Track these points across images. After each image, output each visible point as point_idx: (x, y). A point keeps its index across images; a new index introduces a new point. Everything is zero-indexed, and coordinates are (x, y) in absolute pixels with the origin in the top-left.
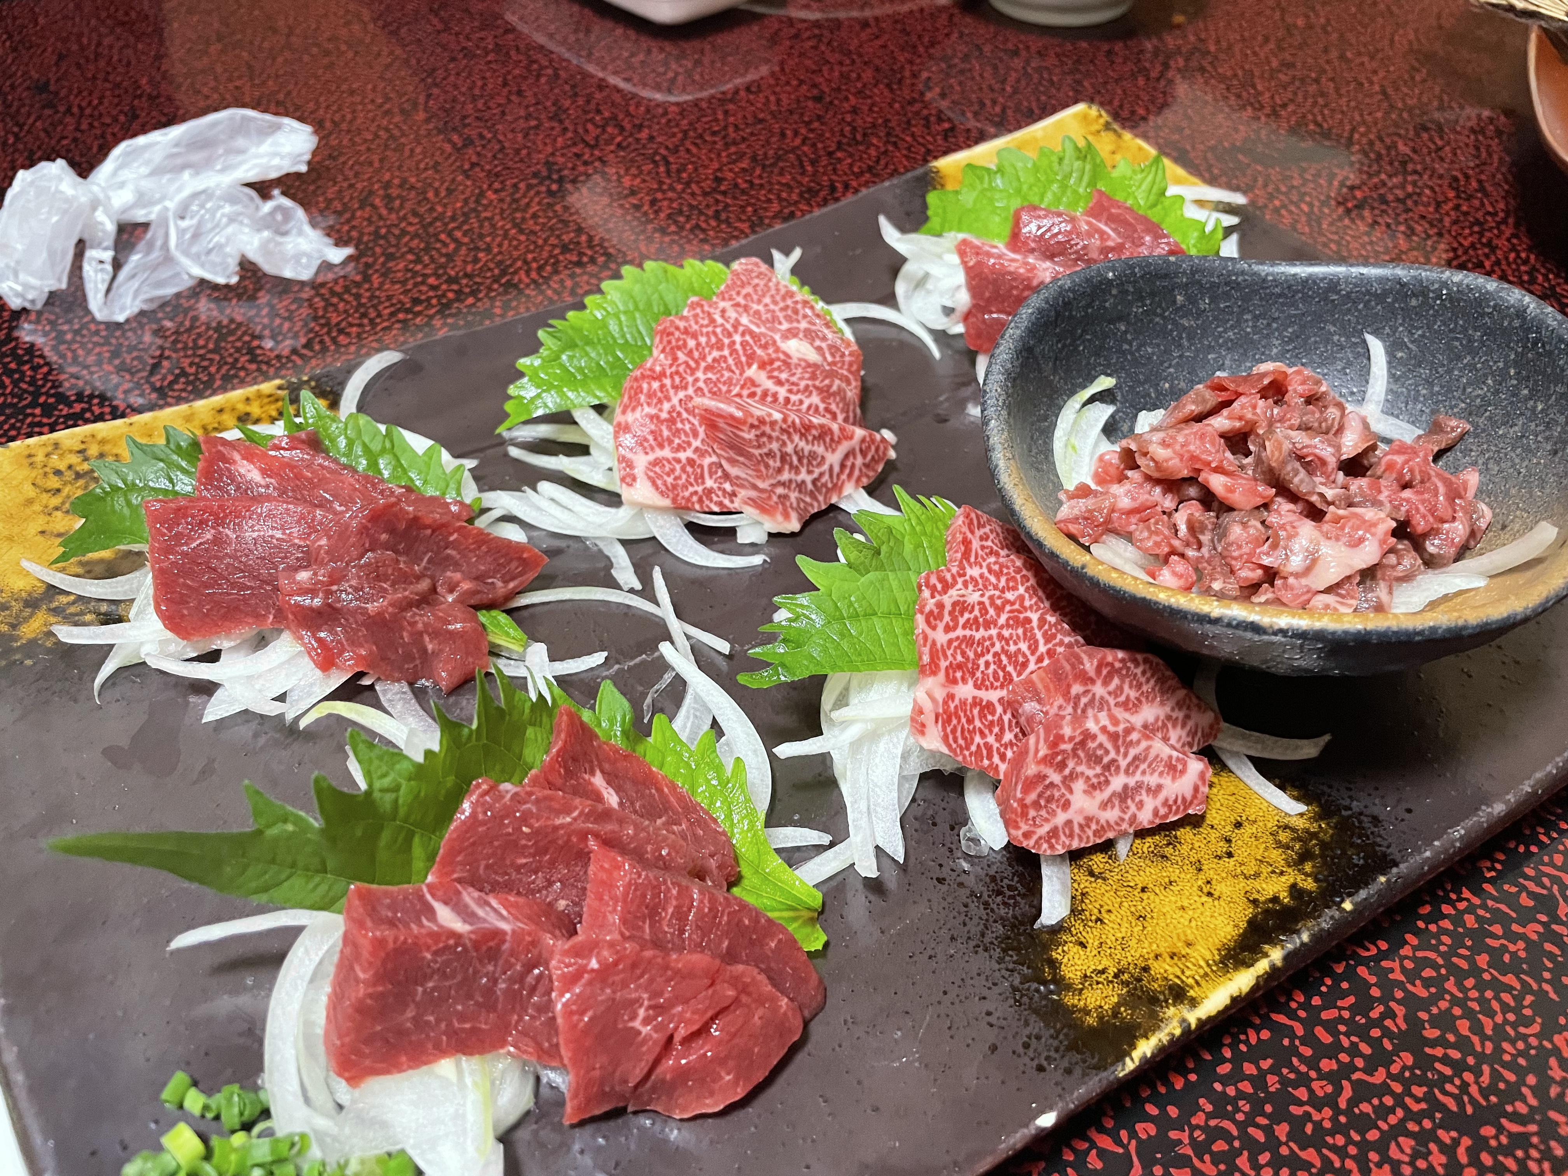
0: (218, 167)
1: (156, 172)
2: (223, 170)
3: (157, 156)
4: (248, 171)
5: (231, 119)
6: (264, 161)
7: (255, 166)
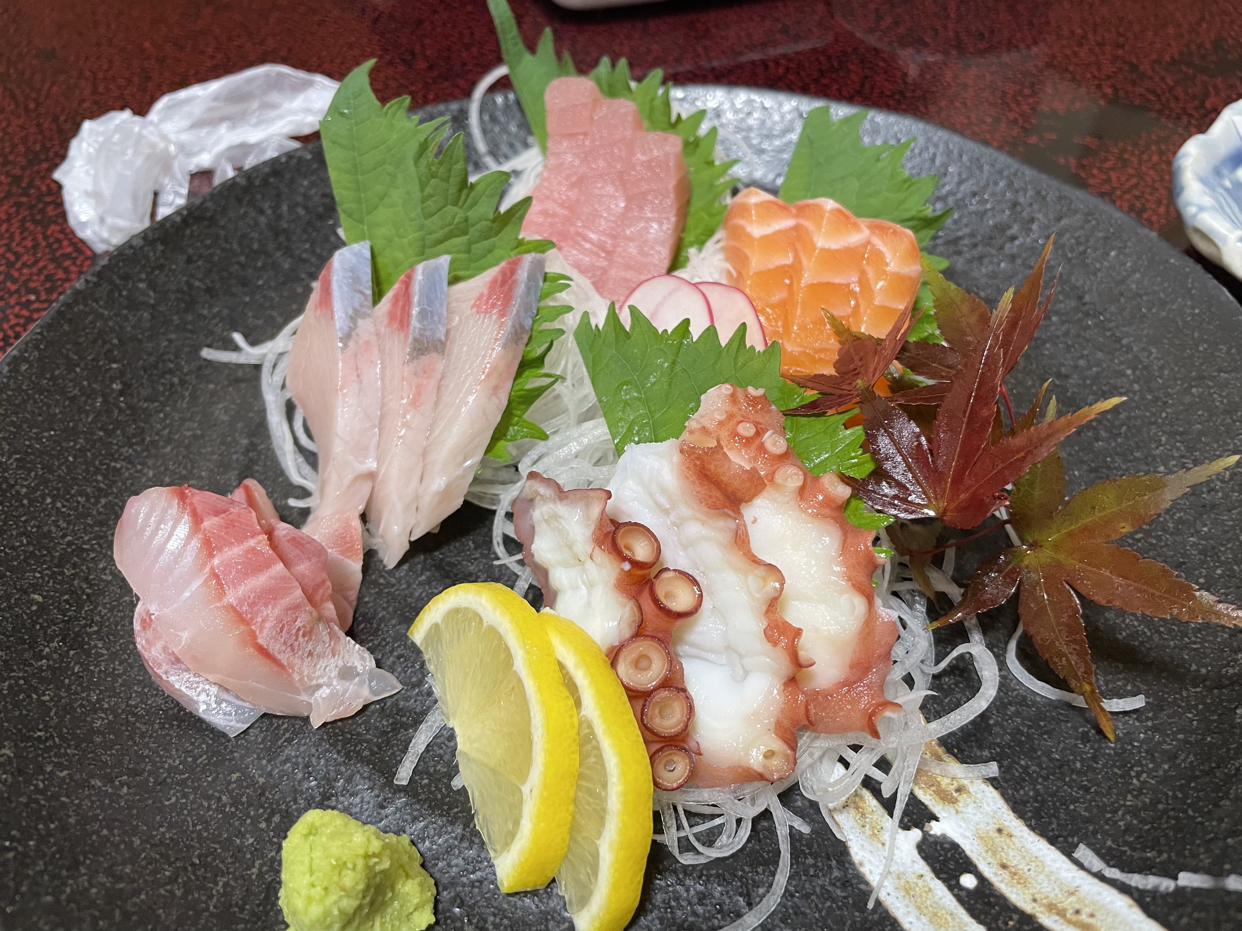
0: (254, 120)
1: (198, 125)
2: (257, 124)
3: (197, 110)
4: (284, 126)
5: (267, 75)
6: (298, 118)
7: (291, 122)
